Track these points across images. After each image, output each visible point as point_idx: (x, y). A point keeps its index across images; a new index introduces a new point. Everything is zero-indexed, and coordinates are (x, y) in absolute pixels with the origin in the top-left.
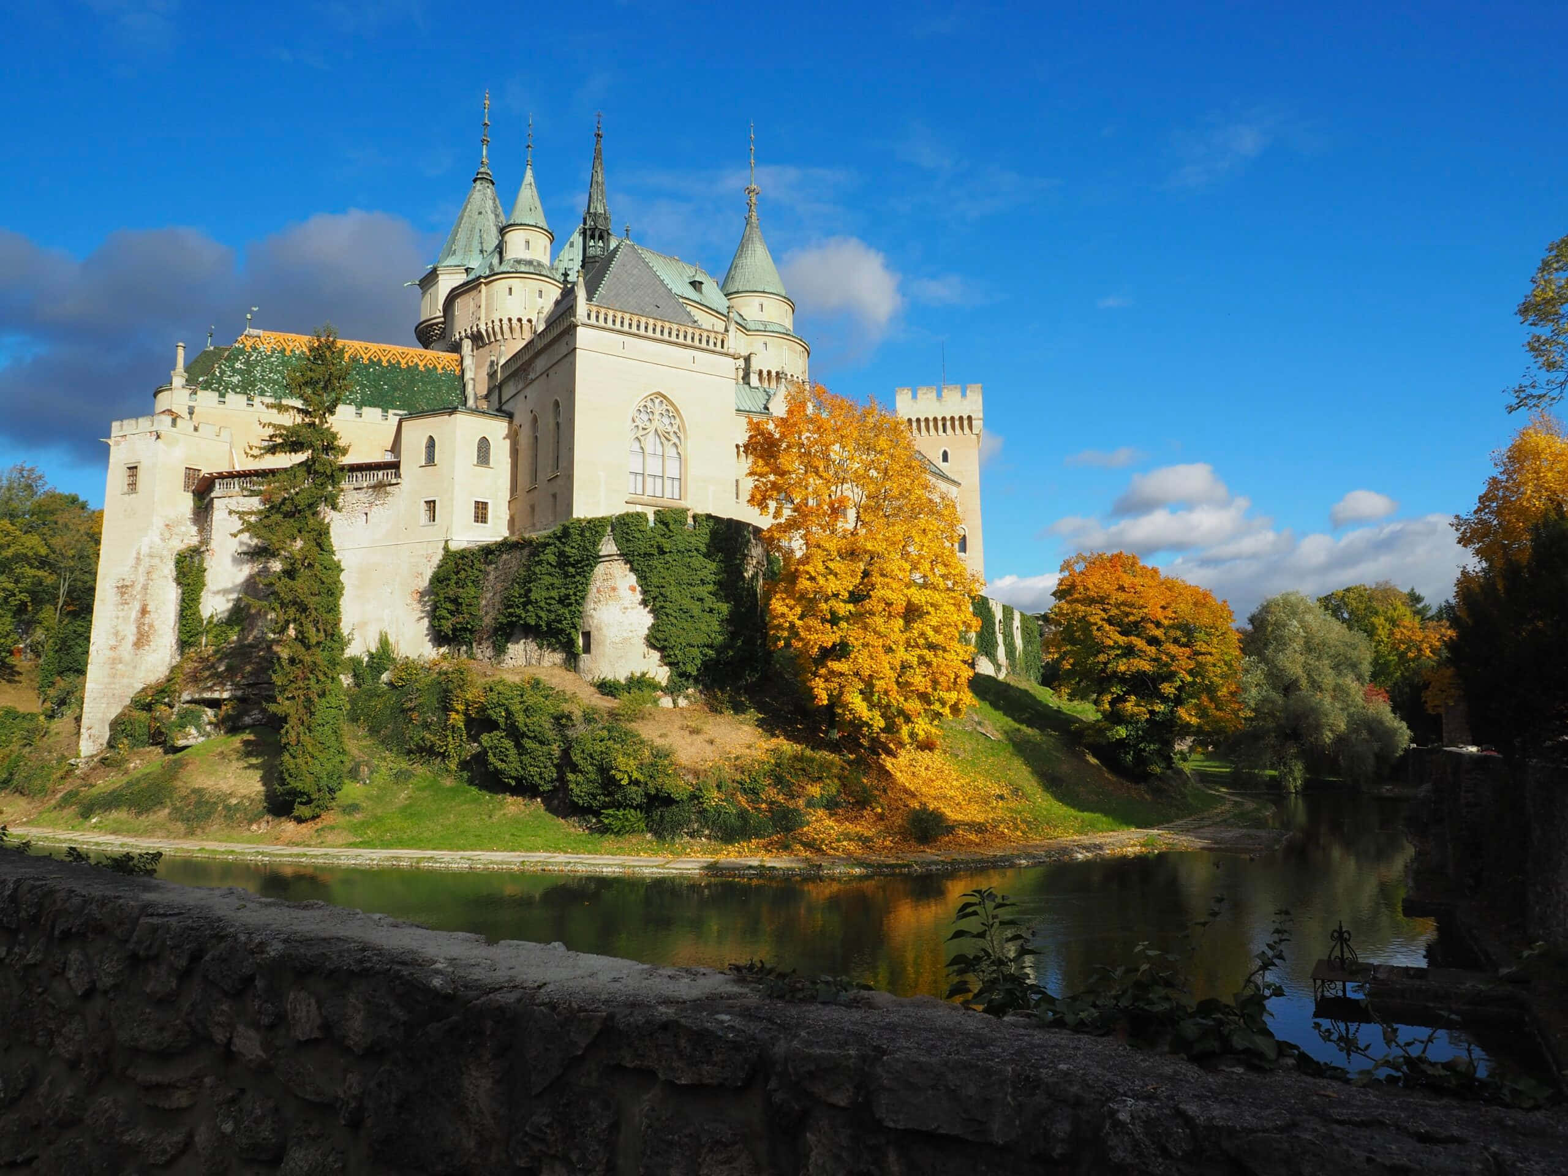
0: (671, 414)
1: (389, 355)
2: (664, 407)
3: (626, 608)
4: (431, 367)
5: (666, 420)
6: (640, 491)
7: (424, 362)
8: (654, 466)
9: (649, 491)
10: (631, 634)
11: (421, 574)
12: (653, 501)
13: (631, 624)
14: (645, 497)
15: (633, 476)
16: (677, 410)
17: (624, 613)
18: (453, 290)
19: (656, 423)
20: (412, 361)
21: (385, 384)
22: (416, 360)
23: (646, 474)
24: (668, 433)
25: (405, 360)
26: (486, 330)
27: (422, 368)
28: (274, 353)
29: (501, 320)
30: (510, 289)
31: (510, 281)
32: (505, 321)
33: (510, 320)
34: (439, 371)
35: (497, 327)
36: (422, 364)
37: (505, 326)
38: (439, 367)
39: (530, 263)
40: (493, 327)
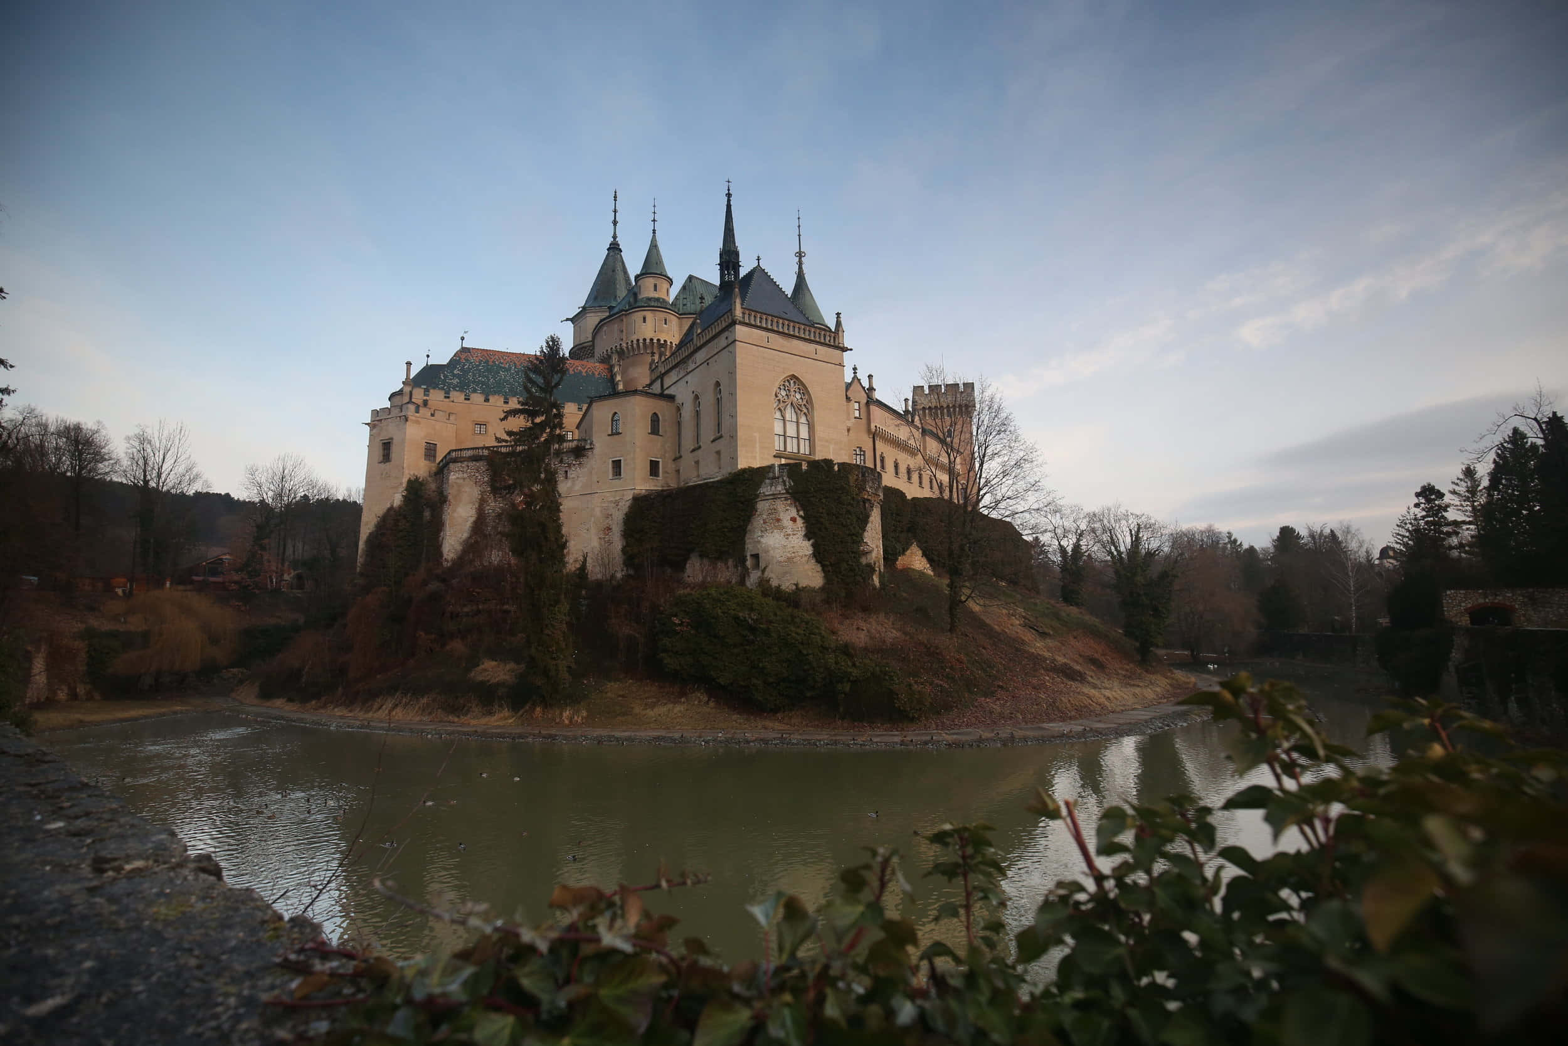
0: (801, 391)
2: (797, 386)
4: (590, 373)
5: (798, 396)
7: (585, 369)
16: (806, 388)
18: (601, 321)
22: (580, 368)
26: (627, 348)
27: (584, 374)
28: (480, 363)
29: (638, 340)
30: (644, 319)
31: (645, 313)
32: (641, 341)
33: (645, 340)
34: (597, 376)
35: (635, 345)
36: (584, 371)
37: (641, 344)
38: (596, 373)
39: (658, 300)
40: (632, 346)
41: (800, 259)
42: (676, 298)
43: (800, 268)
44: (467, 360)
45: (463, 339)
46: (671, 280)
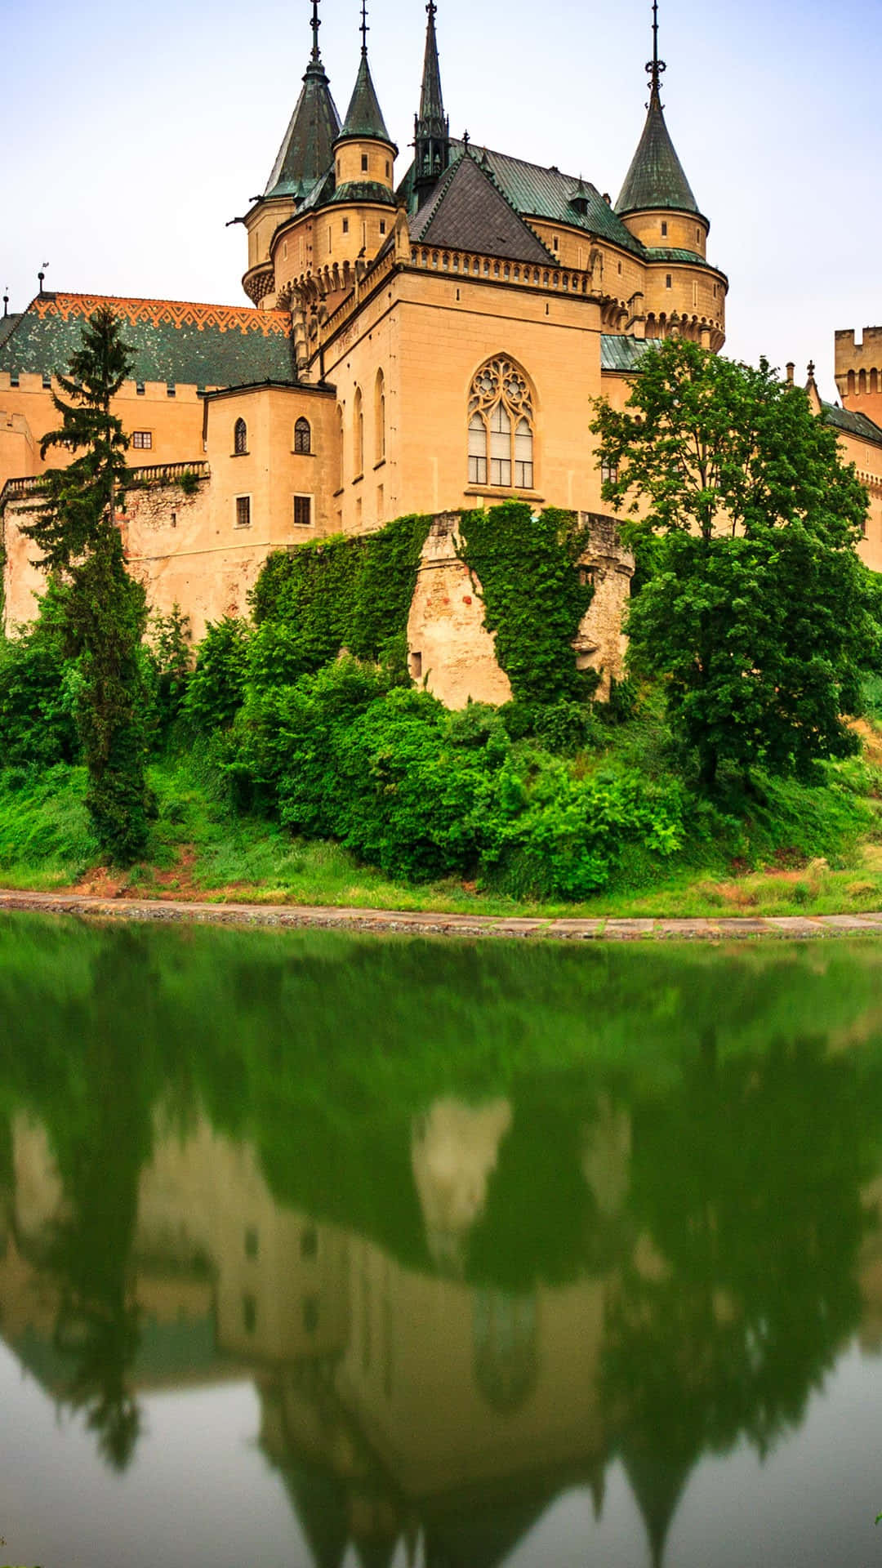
0: (519, 381)
1: (206, 316)
2: (511, 371)
3: (461, 624)
4: (255, 329)
5: (514, 389)
6: (482, 480)
7: (247, 323)
8: (499, 448)
9: (494, 479)
10: (465, 655)
11: (237, 586)
12: (497, 491)
13: (466, 644)
14: (489, 487)
15: (473, 462)
16: (527, 375)
17: (458, 629)
18: (280, 228)
19: (501, 393)
20: (233, 323)
21: (201, 353)
22: (237, 321)
23: (489, 457)
24: (516, 405)
25: (225, 323)
26: (320, 278)
27: (244, 332)
28: (70, 320)
29: (336, 265)
30: (345, 223)
31: (345, 213)
32: (341, 267)
33: (346, 264)
34: (265, 334)
35: (331, 275)
36: (244, 326)
37: (341, 273)
38: (265, 329)
39: (368, 187)
40: (327, 275)
41: (655, 75)
42: (405, 181)
43: (655, 95)
44: (49, 315)
45: (41, 276)
46: (394, 146)
